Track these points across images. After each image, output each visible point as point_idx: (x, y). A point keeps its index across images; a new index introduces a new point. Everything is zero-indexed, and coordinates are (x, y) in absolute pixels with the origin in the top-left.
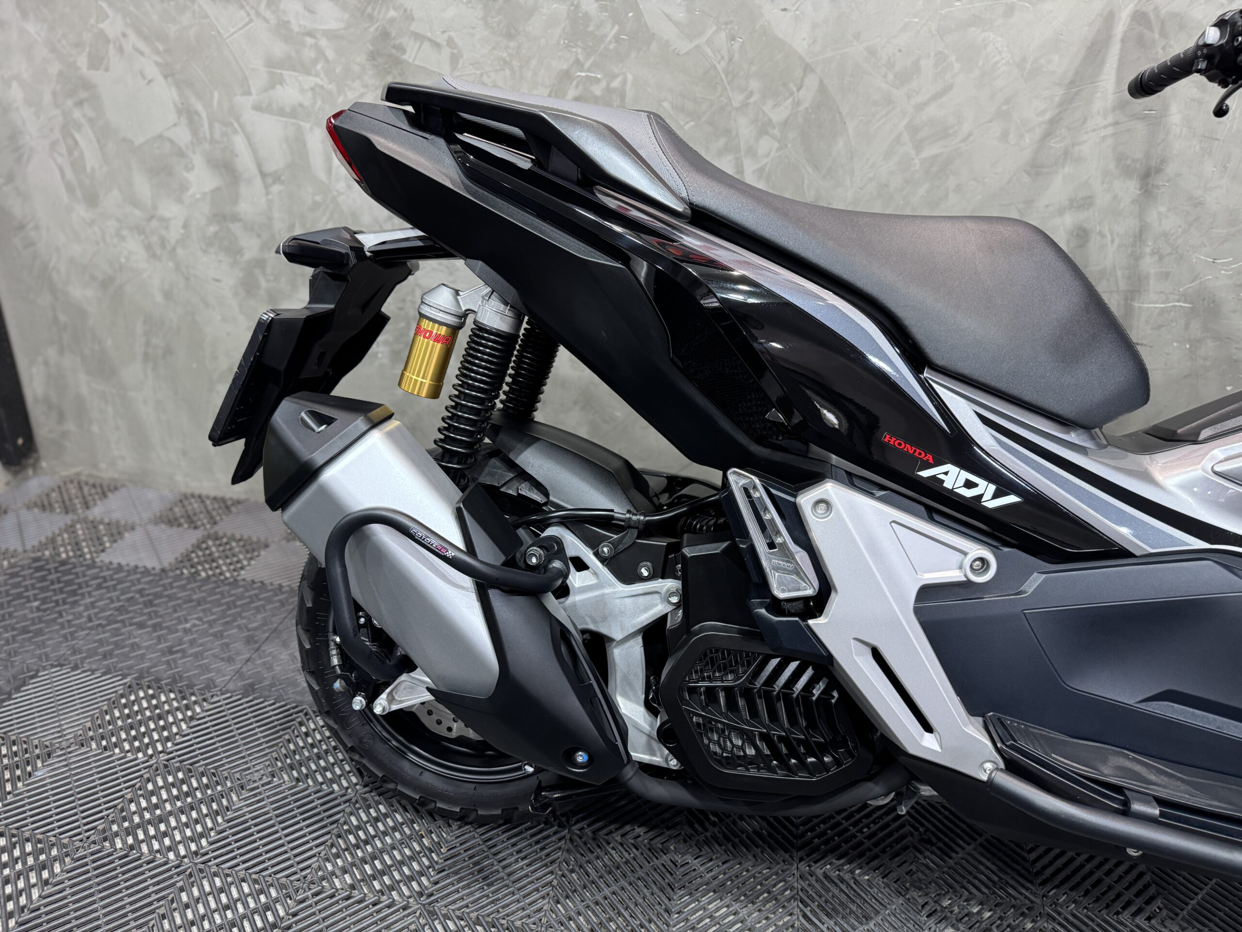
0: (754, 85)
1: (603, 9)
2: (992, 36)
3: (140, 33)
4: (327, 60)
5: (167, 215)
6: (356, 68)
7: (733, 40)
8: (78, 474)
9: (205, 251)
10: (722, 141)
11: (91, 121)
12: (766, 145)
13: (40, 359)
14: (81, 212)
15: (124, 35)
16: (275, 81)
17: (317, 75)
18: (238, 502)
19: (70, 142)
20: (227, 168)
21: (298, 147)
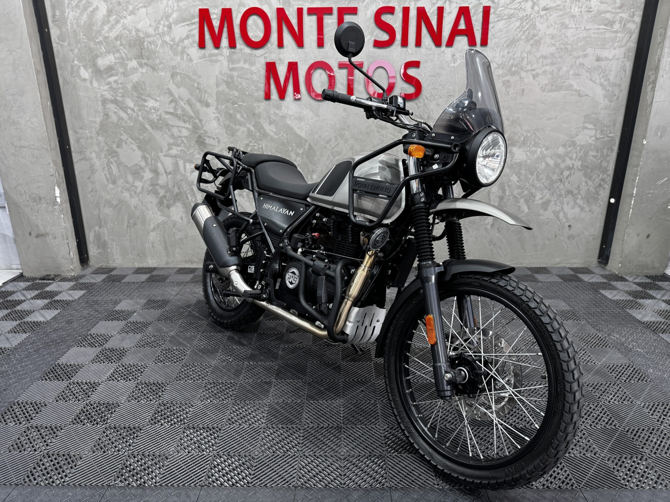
0: (294, 145)
1: (256, 129)
2: (346, 132)
3: (132, 139)
4: (184, 143)
5: (137, 185)
6: (192, 145)
7: (287, 135)
8: (102, 265)
9: (148, 194)
11: (116, 162)
12: (299, 159)
13: (93, 230)
14: (111, 186)
15: (127, 139)
16: (170, 149)
17: (182, 147)
18: (157, 268)
19: (109, 167)
20: (155, 172)
21: (176, 165)
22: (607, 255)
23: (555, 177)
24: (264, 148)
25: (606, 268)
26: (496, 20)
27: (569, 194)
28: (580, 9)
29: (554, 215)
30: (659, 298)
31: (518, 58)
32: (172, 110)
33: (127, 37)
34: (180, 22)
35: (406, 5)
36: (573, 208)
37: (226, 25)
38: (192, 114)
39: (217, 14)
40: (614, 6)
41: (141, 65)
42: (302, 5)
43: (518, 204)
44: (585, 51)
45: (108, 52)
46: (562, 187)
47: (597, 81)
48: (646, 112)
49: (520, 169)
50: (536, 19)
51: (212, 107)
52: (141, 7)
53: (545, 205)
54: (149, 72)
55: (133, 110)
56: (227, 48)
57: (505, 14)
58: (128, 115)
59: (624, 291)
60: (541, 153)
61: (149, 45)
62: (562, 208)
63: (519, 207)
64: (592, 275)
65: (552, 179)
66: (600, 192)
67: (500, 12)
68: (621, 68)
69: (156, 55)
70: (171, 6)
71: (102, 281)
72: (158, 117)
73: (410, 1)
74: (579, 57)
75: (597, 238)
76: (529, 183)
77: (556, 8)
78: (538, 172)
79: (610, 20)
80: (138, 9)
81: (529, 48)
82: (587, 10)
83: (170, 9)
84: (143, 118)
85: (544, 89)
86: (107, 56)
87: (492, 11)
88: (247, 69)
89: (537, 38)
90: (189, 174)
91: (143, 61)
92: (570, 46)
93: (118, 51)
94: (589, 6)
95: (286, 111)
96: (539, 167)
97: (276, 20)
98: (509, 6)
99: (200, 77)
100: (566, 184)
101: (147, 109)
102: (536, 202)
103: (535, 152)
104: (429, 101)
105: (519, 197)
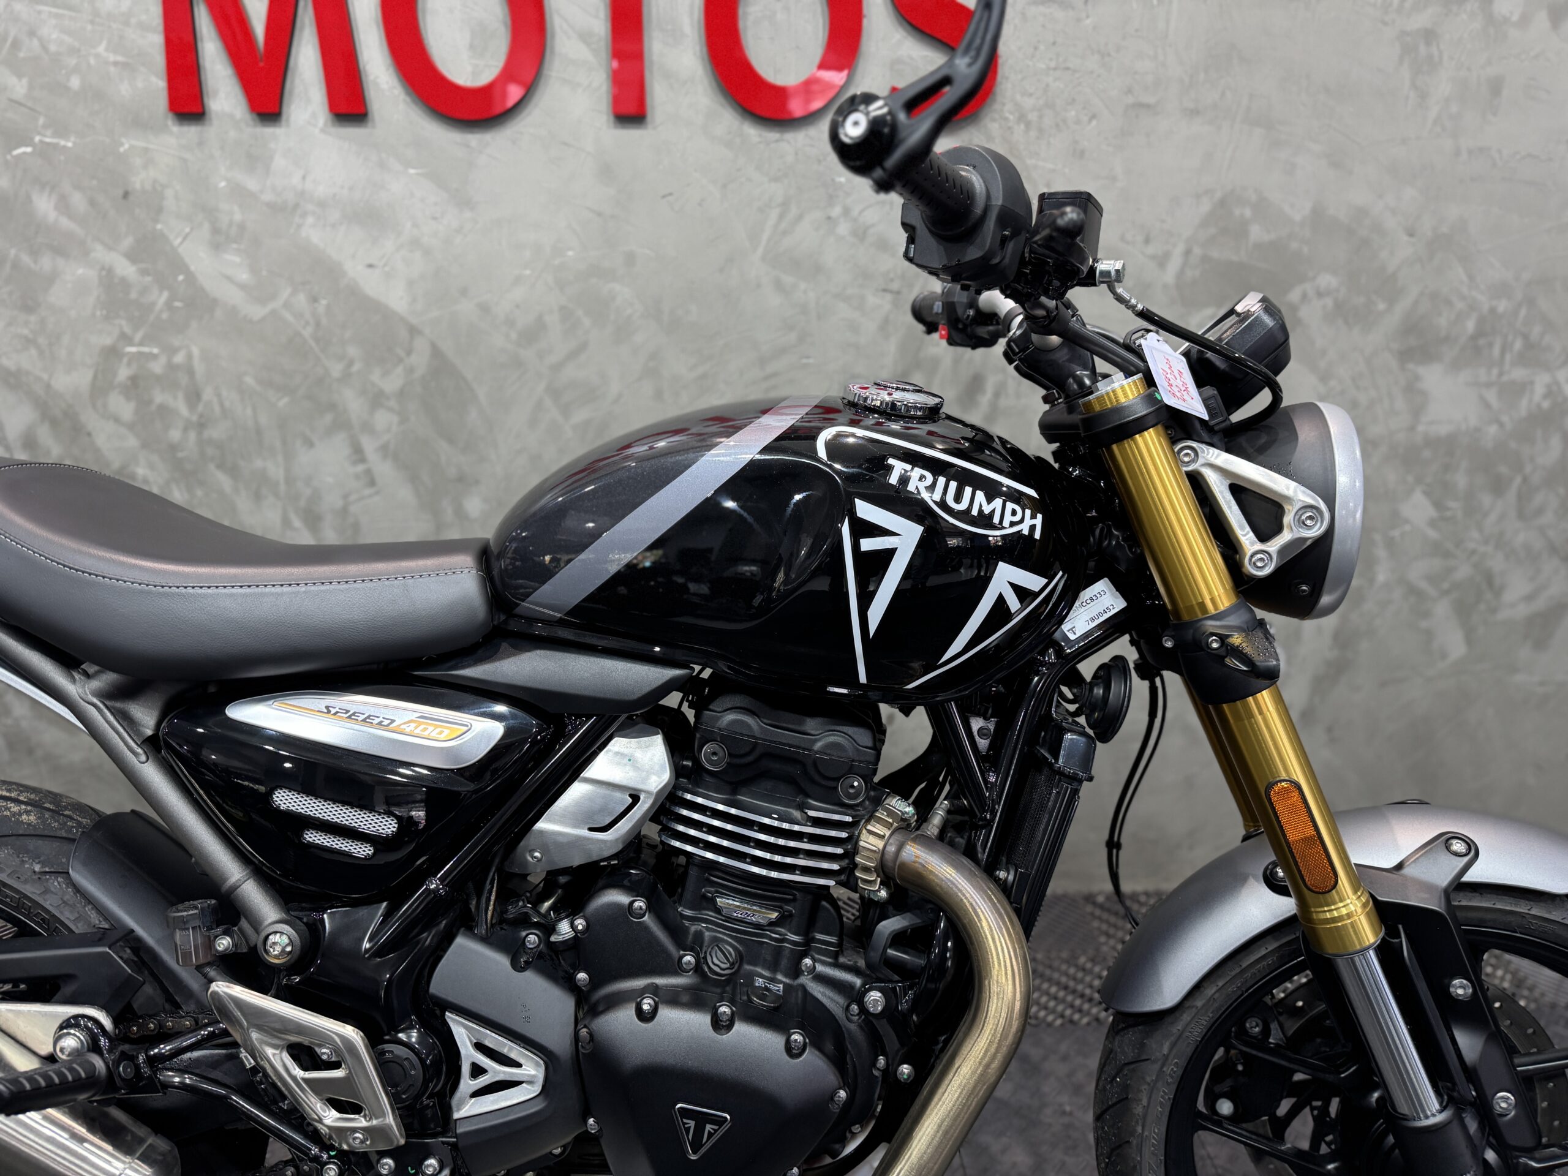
24: (199, 367)
43: (1424, 624)
49: (1446, 469)
60: (1548, 394)
63: (1429, 634)
76: (1481, 530)
78: (1525, 480)
95: (296, 180)
96: (1532, 460)
102: (1503, 615)
103: (1521, 388)
104: (1033, 134)
105: (1432, 591)
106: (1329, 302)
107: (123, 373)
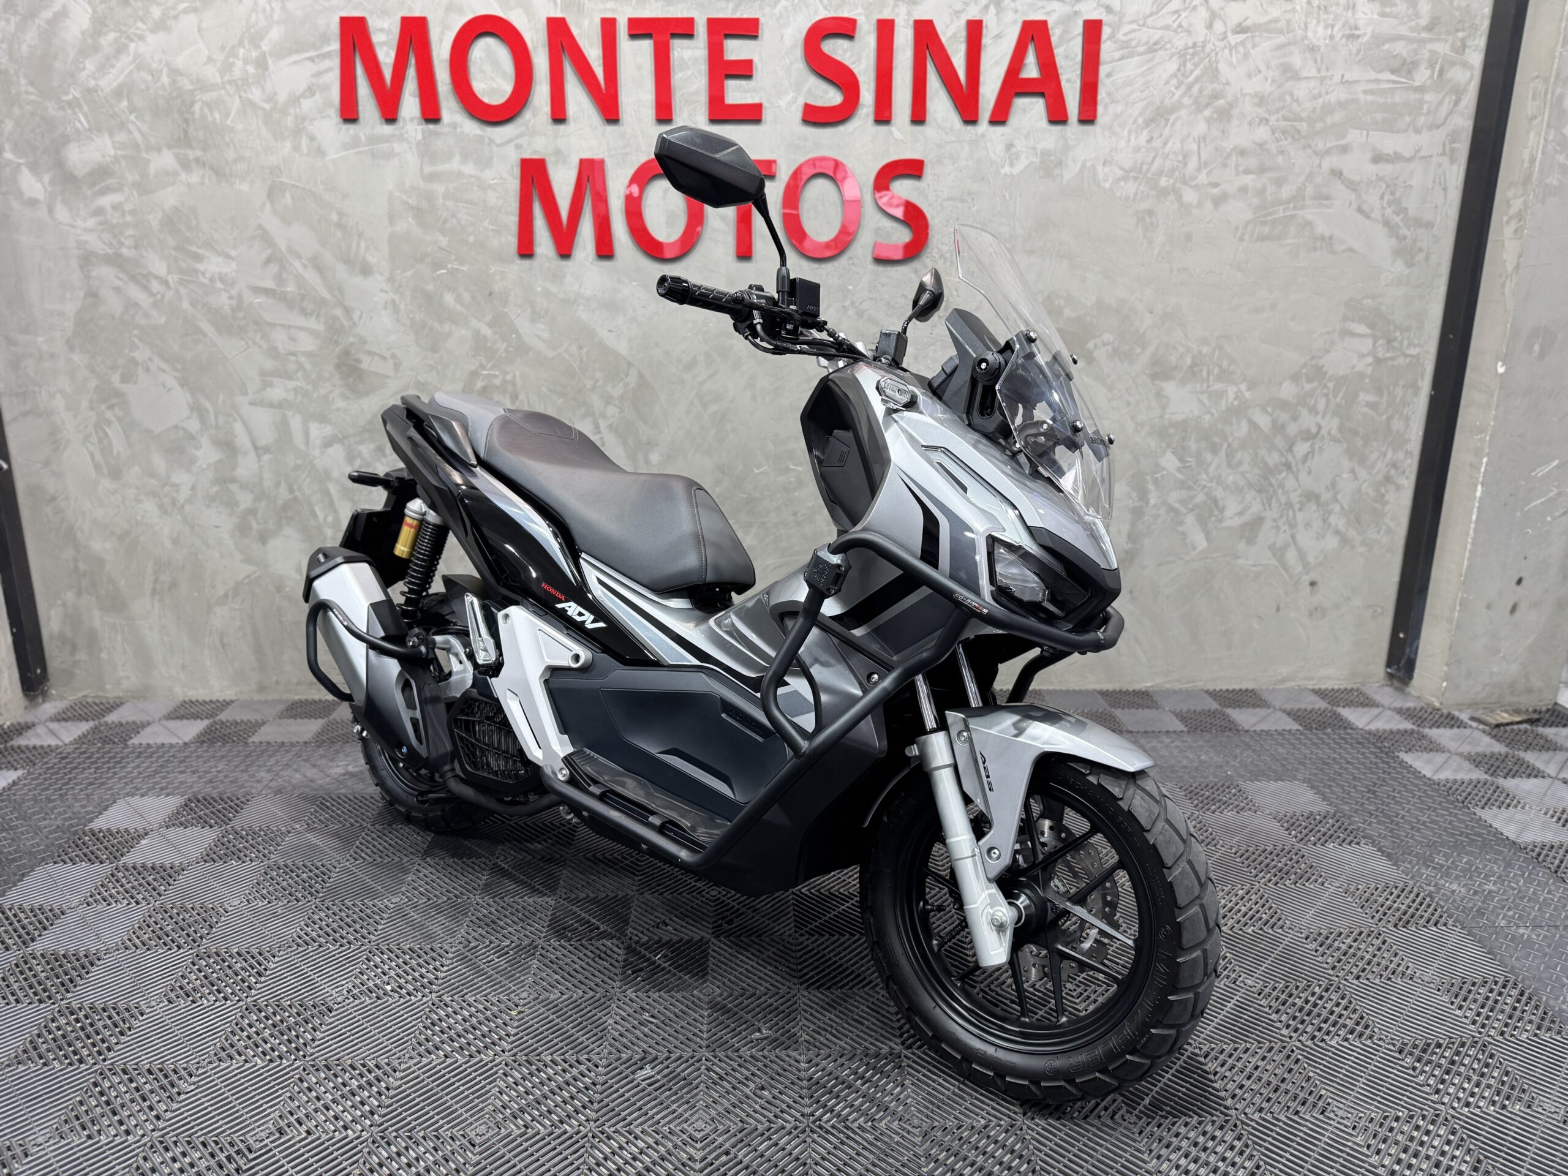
0: (598, 375)
1: (495, 333)
3: (163, 358)
4: (305, 370)
5: (178, 481)
6: (327, 375)
7: (581, 348)
8: (85, 696)
9: (208, 506)
10: (583, 410)
11: (120, 419)
12: (611, 410)
13: (59, 602)
14: (106, 484)
15: (151, 360)
16: (266, 385)
17: (298, 380)
18: (232, 702)
19: (101, 434)
20: (228, 446)
21: (283, 427)
22: (1409, 658)
23: (1273, 459)
24: (519, 382)
25: (1407, 690)
26: (1117, 55)
27: (1309, 501)
28: (1329, 31)
29: (1274, 555)
30: (1553, 774)
31: (1175, 153)
32: (270, 284)
33: (148, 88)
34: (291, 52)
35: (886, 15)
36: (1320, 536)
37: (412, 61)
38: (326, 295)
39: (388, 32)
40: (1413, 24)
41: (185, 165)
42: (612, 10)
43: (1180, 529)
44: (1344, 137)
45: (97, 128)
46: (1291, 483)
47: (1376, 214)
48: (1503, 294)
49: (1184, 439)
50: (1219, 55)
51: (377, 276)
52: (185, 11)
53: (1251, 529)
54: (207, 181)
55: (166, 283)
56: (415, 122)
57: (1139, 42)
58: (152, 295)
59: (1461, 755)
60: (1236, 398)
61: (206, 110)
62: (1293, 537)
63: (1184, 535)
64: (1375, 711)
65: (1266, 464)
66: (1387, 497)
67: (1125, 34)
68: (1434, 182)
69: (227, 138)
70: (264, 10)
71: (76, 741)
72: (234, 302)
73: (895, 5)
74: (1327, 152)
75: (1382, 613)
76: (1207, 474)
77: (1268, 28)
78: (1229, 445)
79: (1405, 60)
80: (175, 17)
81: (1201, 127)
82: (1347, 32)
83: (261, 17)
84: (193, 304)
85: (1243, 235)
86: (93, 140)
87: (1106, 31)
88: (471, 176)
89: (1221, 102)
90: (316, 452)
91: (192, 154)
92: (1305, 125)
93: (122, 126)
94: (1352, 22)
95: (576, 288)
96: (1232, 434)
97: (547, 49)
98: (1149, 21)
99: (345, 196)
100: (1303, 475)
101: (202, 279)
102: (1227, 523)
103: (1222, 394)
104: (948, 264)
105: (1183, 509)
106: (1109, 348)
107: (480, 384)
